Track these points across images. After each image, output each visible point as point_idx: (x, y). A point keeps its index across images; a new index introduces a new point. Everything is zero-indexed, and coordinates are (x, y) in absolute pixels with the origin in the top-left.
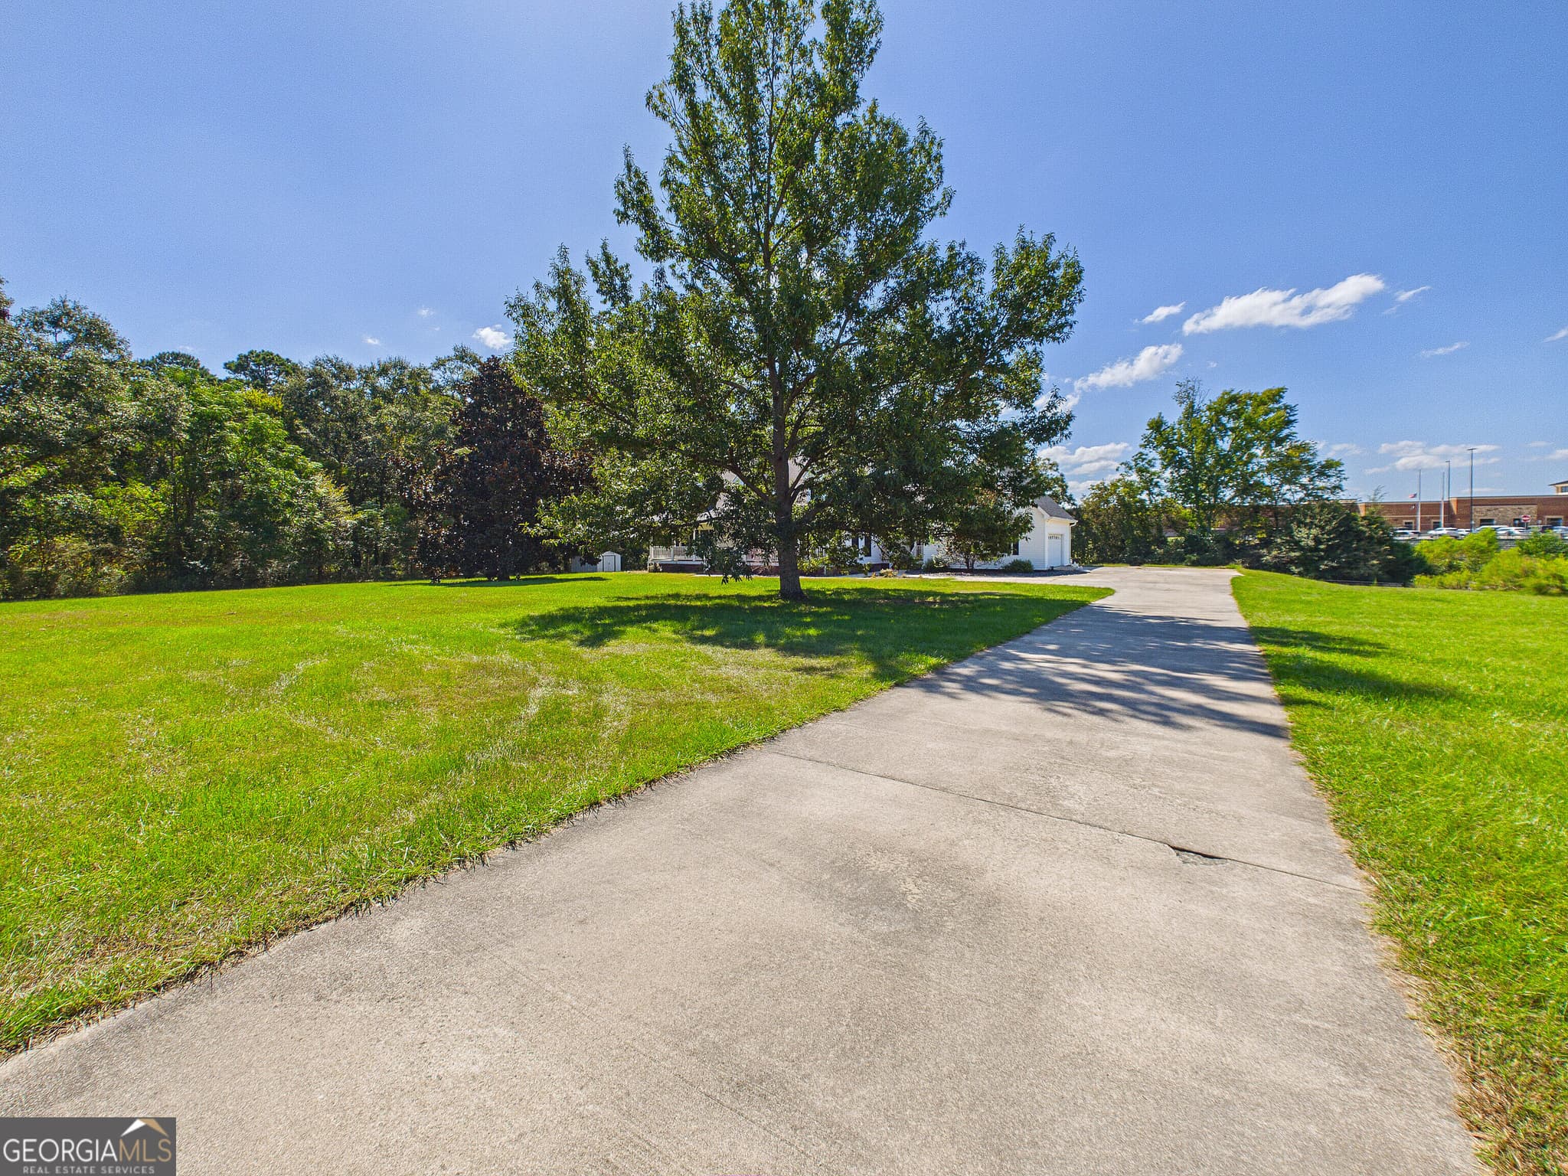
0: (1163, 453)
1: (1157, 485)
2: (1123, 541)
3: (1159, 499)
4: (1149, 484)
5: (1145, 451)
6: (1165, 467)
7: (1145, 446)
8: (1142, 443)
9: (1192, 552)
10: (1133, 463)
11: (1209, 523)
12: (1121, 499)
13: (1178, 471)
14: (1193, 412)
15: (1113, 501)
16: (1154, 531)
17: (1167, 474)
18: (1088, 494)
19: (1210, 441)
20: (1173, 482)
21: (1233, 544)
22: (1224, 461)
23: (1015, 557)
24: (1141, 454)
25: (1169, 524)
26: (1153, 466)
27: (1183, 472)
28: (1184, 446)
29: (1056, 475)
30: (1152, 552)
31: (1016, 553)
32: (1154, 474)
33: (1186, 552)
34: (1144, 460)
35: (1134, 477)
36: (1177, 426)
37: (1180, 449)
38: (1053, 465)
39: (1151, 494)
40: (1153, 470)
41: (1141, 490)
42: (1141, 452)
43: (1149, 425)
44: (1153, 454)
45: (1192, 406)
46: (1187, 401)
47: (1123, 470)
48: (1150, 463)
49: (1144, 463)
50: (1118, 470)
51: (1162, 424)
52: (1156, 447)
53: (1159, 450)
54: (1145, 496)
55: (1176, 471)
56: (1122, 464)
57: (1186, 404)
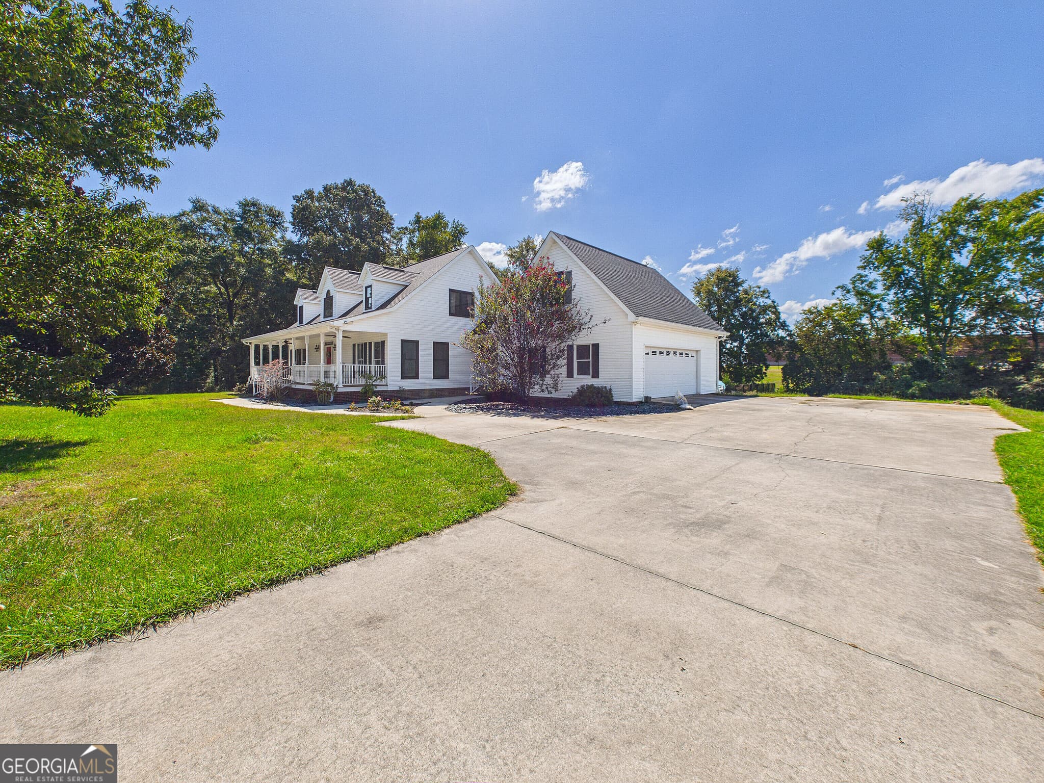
0: (885, 274)
1: (880, 308)
2: (839, 366)
3: (881, 323)
4: (870, 304)
5: (866, 272)
6: (889, 289)
7: (864, 268)
8: (861, 264)
9: (921, 378)
10: (850, 287)
11: (944, 346)
12: (836, 323)
14: (922, 227)
15: (829, 326)
16: (876, 357)
17: (891, 297)
18: (800, 318)
19: (943, 255)
20: (898, 303)
21: (975, 370)
22: (963, 277)
23: (588, 380)
24: (860, 276)
25: (894, 348)
26: (875, 288)
27: (909, 292)
28: (912, 264)
29: (768, 302)
30: (874, 379)
31: (596, 375)
32: (876, 296)
33: (915, 379)
34: (863, 282)
35: (853, 301)
36: (902, 244)
37: (906, 267)
38: (764, 292)
39: (872, 317)
40: (874, 292)
41: (860, 314)
42: (859, 274)
43: (868, 245)
44: (873, 275)
45: (921, 221)
46: (915, 216)
47: (839, 293)
48: (871, 285)
49: (863, 285)
50: (833, 294)
51: (884, 244)
52: (877, 268)
53: (881, 271)
54: (865, 320)
55: (902, 292)
56: (837, 288)
57: (913, 220)
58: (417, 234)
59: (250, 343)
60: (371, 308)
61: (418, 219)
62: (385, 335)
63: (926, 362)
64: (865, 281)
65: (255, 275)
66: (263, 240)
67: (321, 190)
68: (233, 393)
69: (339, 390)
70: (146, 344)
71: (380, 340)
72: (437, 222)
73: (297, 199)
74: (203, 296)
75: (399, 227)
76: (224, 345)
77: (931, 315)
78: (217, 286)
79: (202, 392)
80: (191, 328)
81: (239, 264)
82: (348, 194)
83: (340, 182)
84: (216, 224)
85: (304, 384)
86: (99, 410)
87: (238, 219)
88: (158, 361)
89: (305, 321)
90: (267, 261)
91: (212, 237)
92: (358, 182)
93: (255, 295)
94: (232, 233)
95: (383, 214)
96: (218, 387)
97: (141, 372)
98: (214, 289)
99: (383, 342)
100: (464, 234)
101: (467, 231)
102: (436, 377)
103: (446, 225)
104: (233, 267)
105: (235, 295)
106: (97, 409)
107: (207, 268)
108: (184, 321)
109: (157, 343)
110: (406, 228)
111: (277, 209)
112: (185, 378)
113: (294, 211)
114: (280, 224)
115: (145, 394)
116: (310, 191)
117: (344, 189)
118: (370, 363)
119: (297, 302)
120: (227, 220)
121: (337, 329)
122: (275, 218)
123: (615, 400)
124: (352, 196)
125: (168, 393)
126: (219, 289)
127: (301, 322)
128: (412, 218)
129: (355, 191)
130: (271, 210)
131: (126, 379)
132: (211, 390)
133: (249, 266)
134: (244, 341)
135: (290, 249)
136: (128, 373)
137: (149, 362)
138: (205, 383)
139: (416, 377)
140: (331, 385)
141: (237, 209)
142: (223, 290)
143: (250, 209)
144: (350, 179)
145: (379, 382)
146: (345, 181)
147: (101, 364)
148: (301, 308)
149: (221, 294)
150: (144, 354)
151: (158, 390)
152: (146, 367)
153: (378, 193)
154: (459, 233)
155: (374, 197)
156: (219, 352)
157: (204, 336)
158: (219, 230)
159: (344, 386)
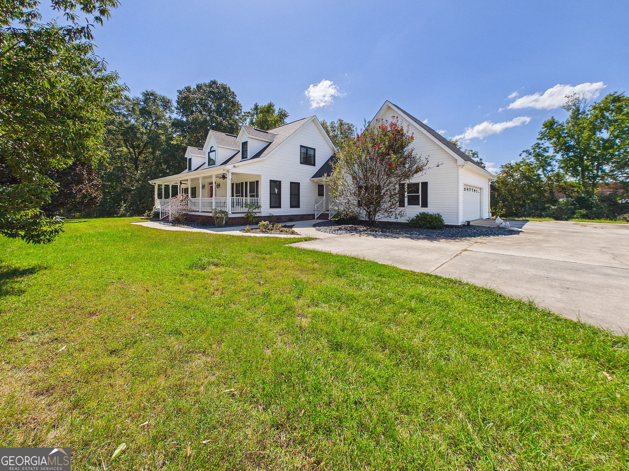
0: (555, 143)
1: (549, 164)
2: (524, 201)
3: (552, 174)
4: (544, 163)
5: (543, 141)
6: (557, 152)
7: (541, 139)
8: (539, 137)
9: (581, 208)
10: (532, 151)
12: (523, 174)
13: (567, 154)
14: (579, 115)
15: (517, 175)
16: (548, 195)
17: (559, 157)
20: (563, 162)
21: (616, 203)
23: (424, 210)
24: (538, 144)
25: (560, 190)
26: (547, 152)
27: (571, 154)
28: (572, 137)
30: (548, 208)
31: (425, 205)
32: (548, 157)
34: (540, 148)
35: (532, 160)
36: (566, 124)
40: (546, 154)
41: (538, 168)
42: (537, 143)
43: (544, 125)
44: (547, 144)
45: (578, 110)
46: (573, 107)
47: (524, 155)
48: (545, 150)
49: (540, 150)
50: (520, 155)
51: (554, 124)
52: (550, 139)
53: (552, 141)
54: (540, 172)
55: (566, 154)
56: (523, 152)
57: (572, 110)
58: (255, 117)
59: (155, 183)
60: (247, 157)
61: (256, 108)
62: (259, 176)
63: (583, 198)
64: (541, 147)
65: (154, 140)
66: (158, 118)
67: (195, 87)
68: (144, 218)
69: (230, 216)
70: (82, 183)
71: (254, 180)
72: (269, 109)
73: (180, 92)
74: (118, 154)
75: (245, 112)
76: (133, 186)
77: (585, 169)
78: (127, 147)
79: (117, 217)
80: (110, 174)
81: (142, 133)
82: (213, 89)
83: (207, 82)
84: (127, 107)
85: (198, 211)
86: (48, 237)
87: (142, 103)
88: (91, 195)
89: (193, 168)
90: (160, 131)
91: (124, 116)
92: (219, 82)
93: (153, 153)
94: (138, 113)
95: (235, 102)
96: (129, 213)
97: (78, 203)
98: (125, 150)
99: (257, 182)
100: (286, 116)
101: (288, 115)
102: (292, 206)
103: (274, 111)
104: (139, 135)
105: (140, 153)
106: (45, 236)
107: (121, 135)
108: (106, 170)
109: (89, 183)
110: (249, 113)
111: (168, 97)
112: (107, 208)
113: (179, 99)
114: (169, 107)
115: (79, 218)
116: (188, 87)
117: (210, 86)
118: (246, 196)
119: (187, 155)
120: (134, 104)
121: (228, 171)
122: (166, 104)
123: (446, 224)
124: (216, 91)
125: (96, 217)
126: (129, 149)
127: (190, 169)
128: (253, 107)
129: (217, 88)
130: (163, 98)
131: (67, 208)
132: (123, 215)
133: (149, 134)
134: (150, 182)
135: (176, 124)
136: (69, 204)
137: (85, 196)
138: (120, 211)
139: (279, 207)
140: (223, 212)
141: (141, 97)
142: (131, 150)
143: (149, 96)
144: (215, 80)
145: (257, 210)
146: (211, 81)
147: (49, 193)
148: (190, 159)
149: (130, 153)
150: (81, 190)
151: (89, 216)
152: (82, 200)
153: (232, 90)
154: (283, 116)
155: (230, 92)
156: (129, 191)
157: (118, 180)
158: (129, 111)
159: (233, 213)
